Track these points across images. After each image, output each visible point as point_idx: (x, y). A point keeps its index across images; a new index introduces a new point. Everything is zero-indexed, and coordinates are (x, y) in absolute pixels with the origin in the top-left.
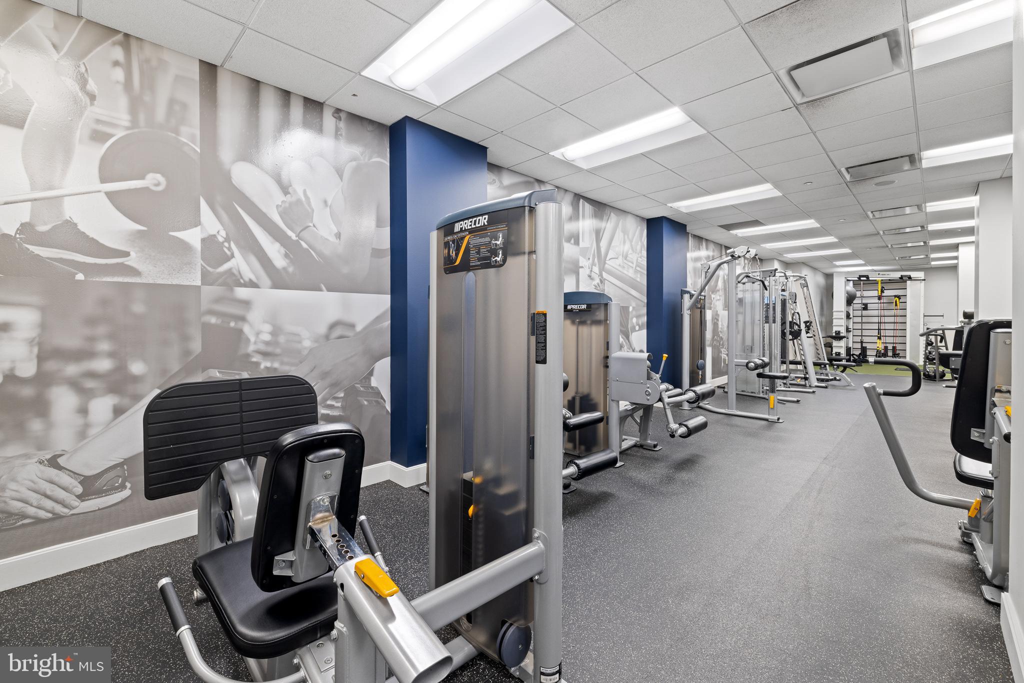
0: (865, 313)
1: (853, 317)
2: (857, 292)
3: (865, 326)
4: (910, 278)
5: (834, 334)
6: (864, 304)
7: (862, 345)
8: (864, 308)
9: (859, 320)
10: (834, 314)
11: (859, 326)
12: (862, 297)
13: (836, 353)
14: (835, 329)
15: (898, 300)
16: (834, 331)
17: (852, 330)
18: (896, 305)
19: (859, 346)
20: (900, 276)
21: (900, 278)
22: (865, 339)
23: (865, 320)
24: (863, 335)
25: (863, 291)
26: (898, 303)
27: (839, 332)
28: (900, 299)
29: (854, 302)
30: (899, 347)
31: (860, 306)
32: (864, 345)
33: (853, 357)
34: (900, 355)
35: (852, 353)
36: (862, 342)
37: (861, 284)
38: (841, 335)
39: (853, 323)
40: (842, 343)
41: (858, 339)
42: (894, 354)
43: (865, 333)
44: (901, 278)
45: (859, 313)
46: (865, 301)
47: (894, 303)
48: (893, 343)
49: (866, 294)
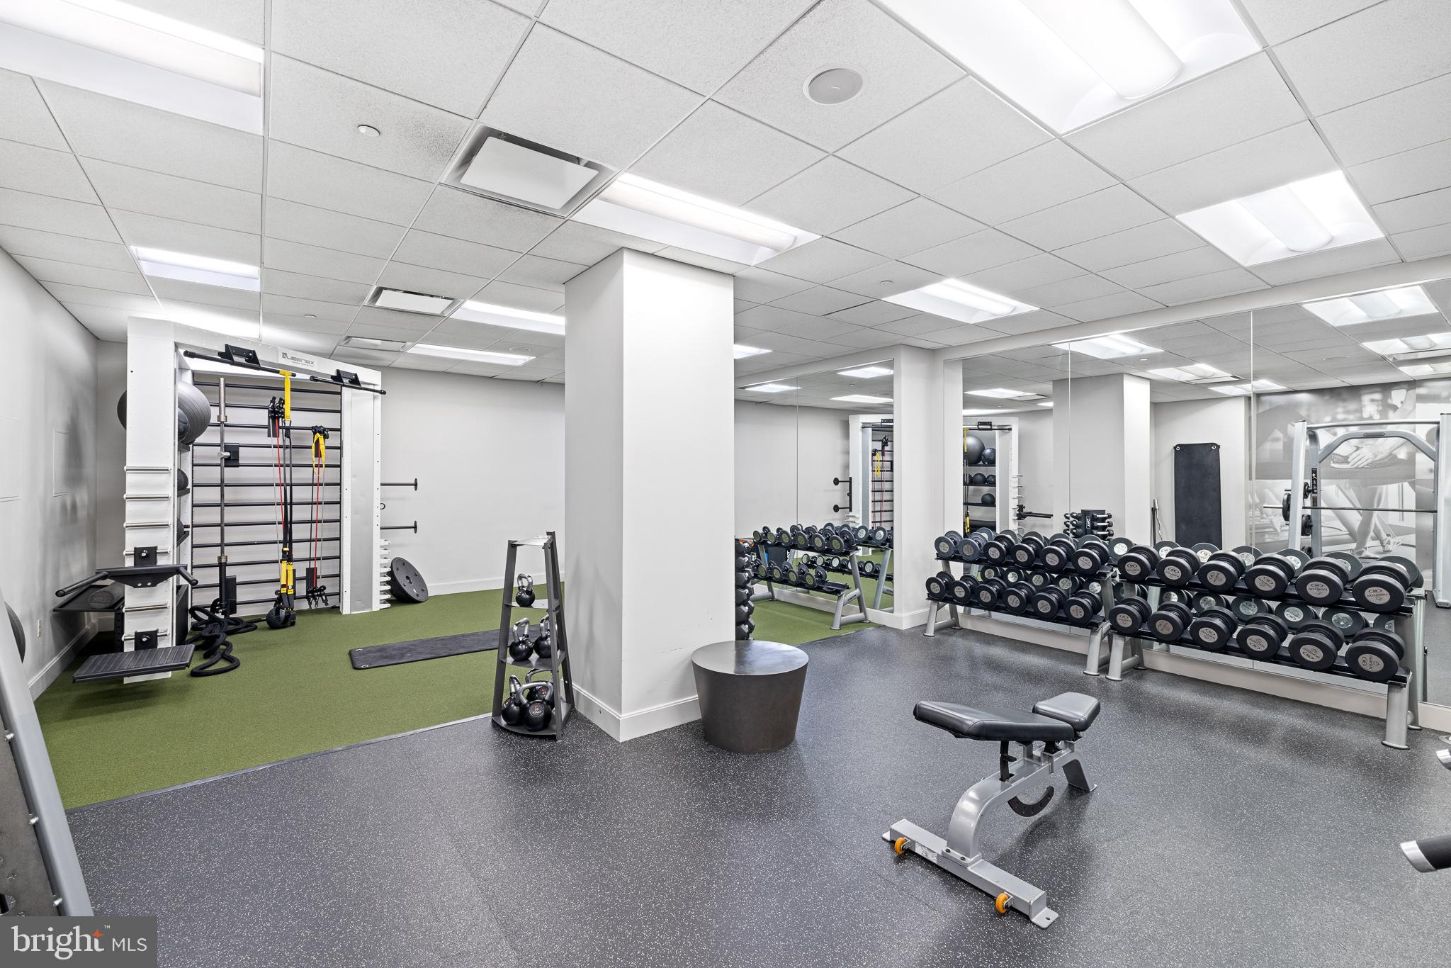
0: (231, 473)
1: (194, 486)
2: (212, 408)
3: (232, 515)
4: (355, 382)
5: (129, 563)
6: (227, 448)
7: (222, 573)
8: (227, 459)
9: (213, 495)
10: (130, 478)
11: (213, 516)
12: (222, 424)
13: (138, 636)
14: (134, 540)
15: (321, 441)
16: (129, 549)
17: (190, 529)
18: (318, 454)
19: (213, 576)
20: (334, 374)
21: (332, 377)
22: (233, 555)
23: (231, 495)
24: (226, 541)
25: (226, 406)
26: (322, 447)
27: (152, 553)
28: (326, 437)
29: (198, 440)
30: (323, 568)
31: (217, 454)
32: (230, 572)
33: (194, 616)
34: (326, 591)
35: (189, 607)
36: (222, 566)
37: (218, 385)
38: (162, 562)
39: (194, 506)
40: (165, 593)
41: (212, 556)
42: (312, 592)
43: (232, 535)
44: (338, 378)
45: (214, 474)
46: (229, 439)
47: (313, 449)
48: (310, 559)
49: (234, 416)
